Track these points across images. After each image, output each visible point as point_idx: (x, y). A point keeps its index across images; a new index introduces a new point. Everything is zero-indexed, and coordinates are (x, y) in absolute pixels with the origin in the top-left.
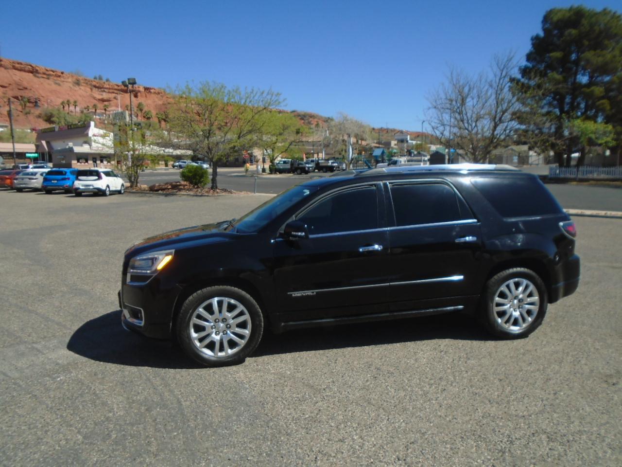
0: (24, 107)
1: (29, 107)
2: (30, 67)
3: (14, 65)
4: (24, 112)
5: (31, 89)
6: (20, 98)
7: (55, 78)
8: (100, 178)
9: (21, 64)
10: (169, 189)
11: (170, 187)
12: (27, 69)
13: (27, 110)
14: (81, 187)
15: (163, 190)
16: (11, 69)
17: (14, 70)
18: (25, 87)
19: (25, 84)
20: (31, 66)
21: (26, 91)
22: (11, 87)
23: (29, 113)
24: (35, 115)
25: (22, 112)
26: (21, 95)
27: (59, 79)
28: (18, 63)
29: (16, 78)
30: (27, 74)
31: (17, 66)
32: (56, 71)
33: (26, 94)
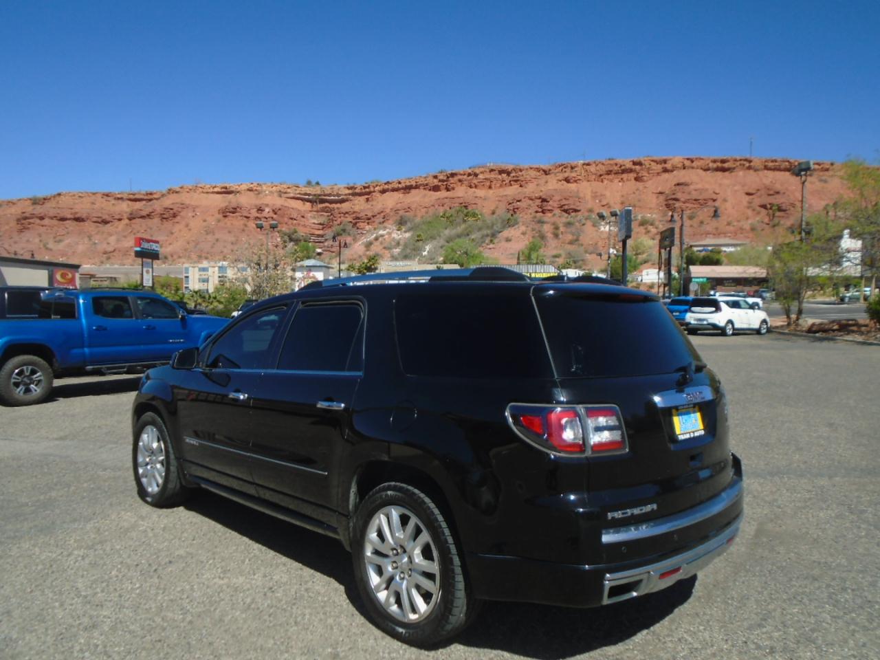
0: (771, 218)
1: (779, 217)
2: (787, 163)
3: (766, 164)
4: (771, 223)
5: (784, 193)
6: (769, 206)
7: (821, 173)
8: (718, 309)
9: (776, 161)
10: (834, 331)
11: (836, 327)
12: (782, 167)
13: (776, 220)
14: (693, 322)
15: (825, 331)
16: (762, 170)
17: (766, 171)
18: (777, 191)
19: (778, 187)
20: (788, 161)
21: (777, 196)
22: (759, 193)
23: (778, 224)
24: (785, 227)
25: (768, 224)
26: (771, 202)
27: (826, 173)
28: (772, 161)
29: (767, 182)
30: (782, 173)
31: (770, 164)
32: (823, 164)
33: (777, 200)
